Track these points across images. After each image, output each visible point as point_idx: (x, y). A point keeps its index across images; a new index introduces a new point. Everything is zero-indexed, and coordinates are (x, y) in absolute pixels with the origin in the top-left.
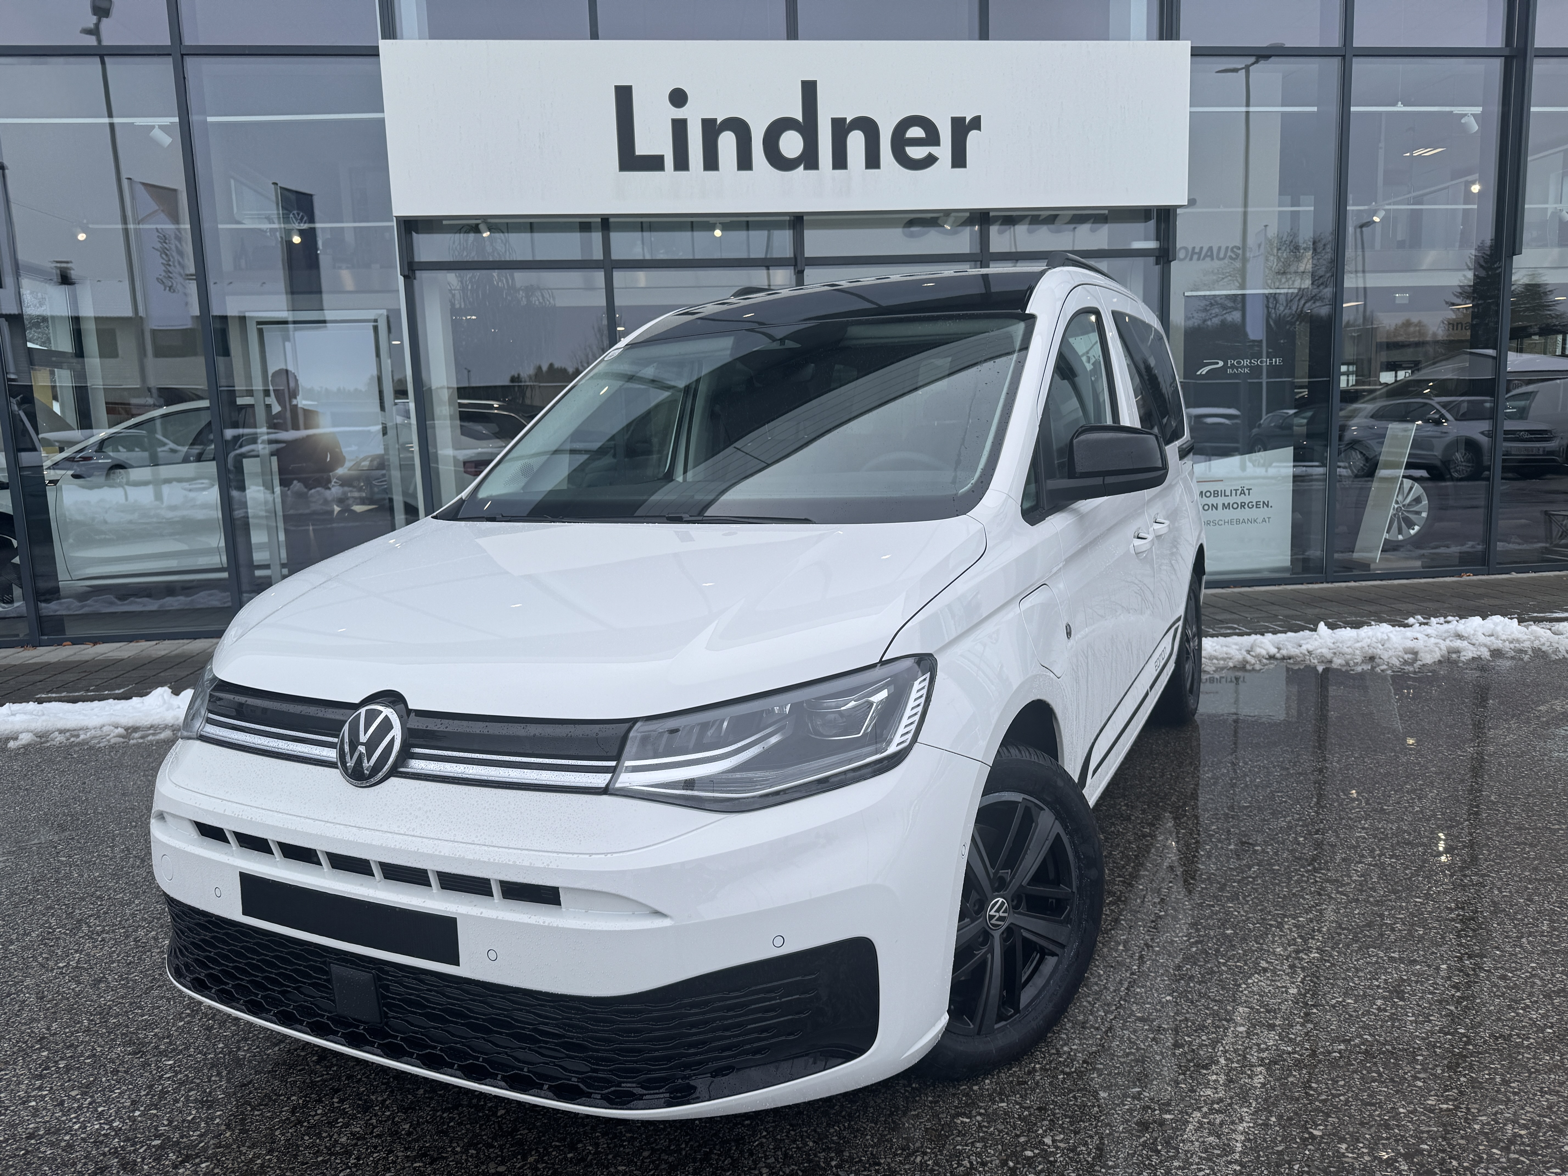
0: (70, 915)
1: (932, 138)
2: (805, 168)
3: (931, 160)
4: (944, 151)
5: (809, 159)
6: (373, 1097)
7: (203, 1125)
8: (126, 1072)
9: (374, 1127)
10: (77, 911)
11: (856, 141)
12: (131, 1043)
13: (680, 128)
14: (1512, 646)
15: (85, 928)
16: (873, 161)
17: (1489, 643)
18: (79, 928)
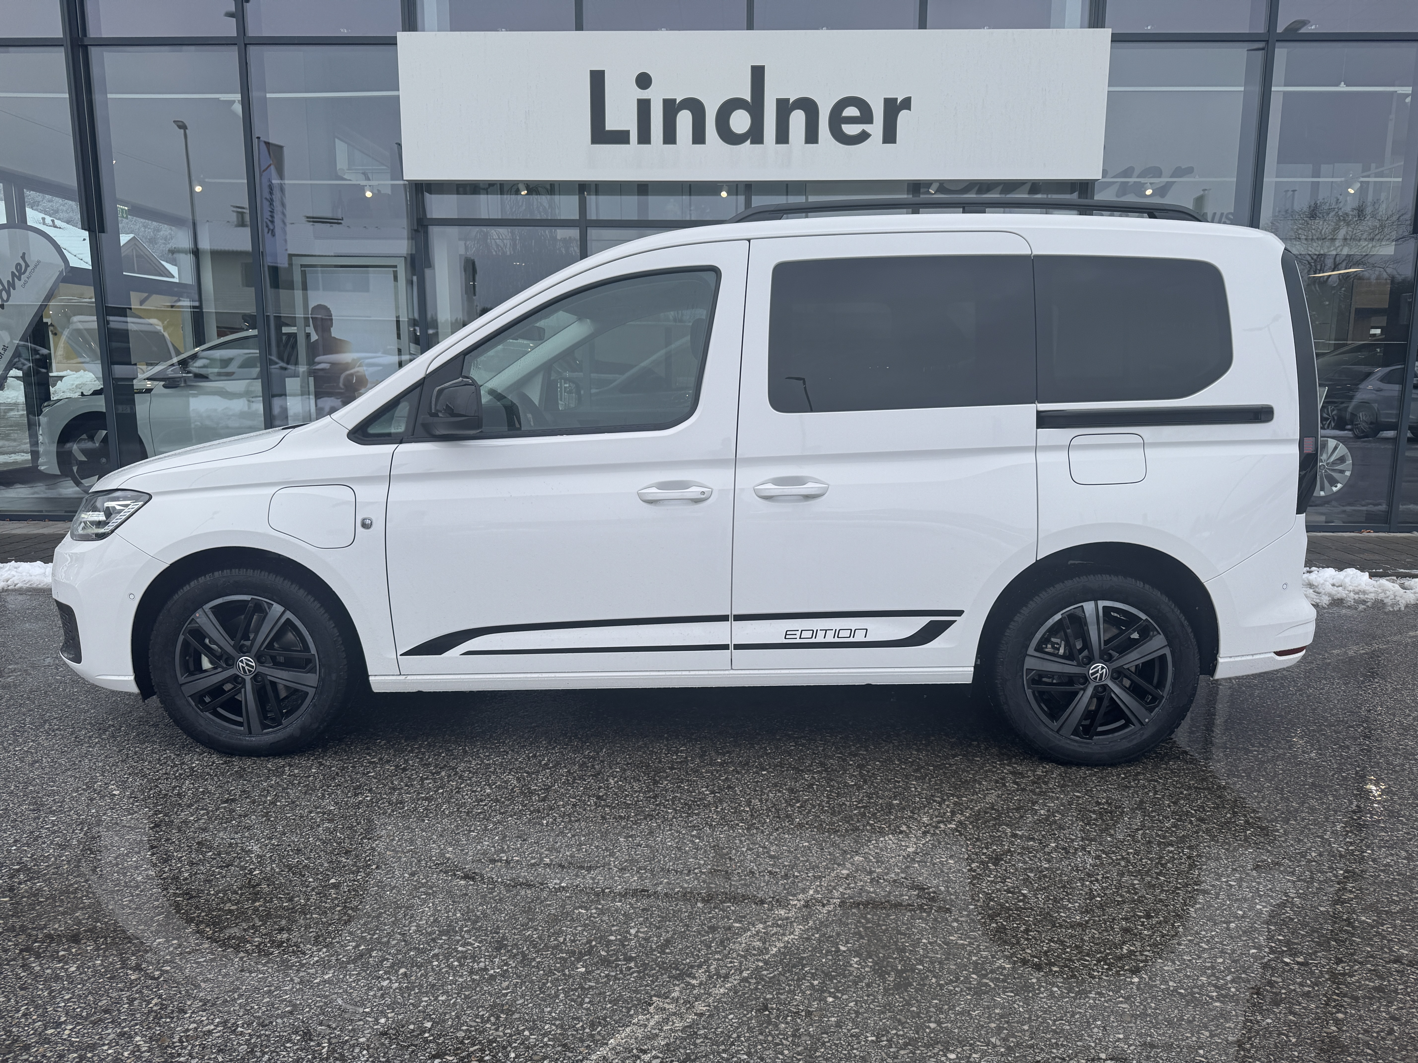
0: (42, 716)
1: (866, 116)
2: (752, 143)
3: (864, 136)
4: (876, 128)
5: (756, 135)
6: (175, 854)
7: (53, 859)
8: (21, 822)
9: (165, 873)
10: (48, 714)
11: (798, 119)
12: (36, 803)
13: (644, 107)
14: (1356, 597)
15: (47, 726)
16: (812, 136)
17: (1334, 592)
18: (42, 726)
